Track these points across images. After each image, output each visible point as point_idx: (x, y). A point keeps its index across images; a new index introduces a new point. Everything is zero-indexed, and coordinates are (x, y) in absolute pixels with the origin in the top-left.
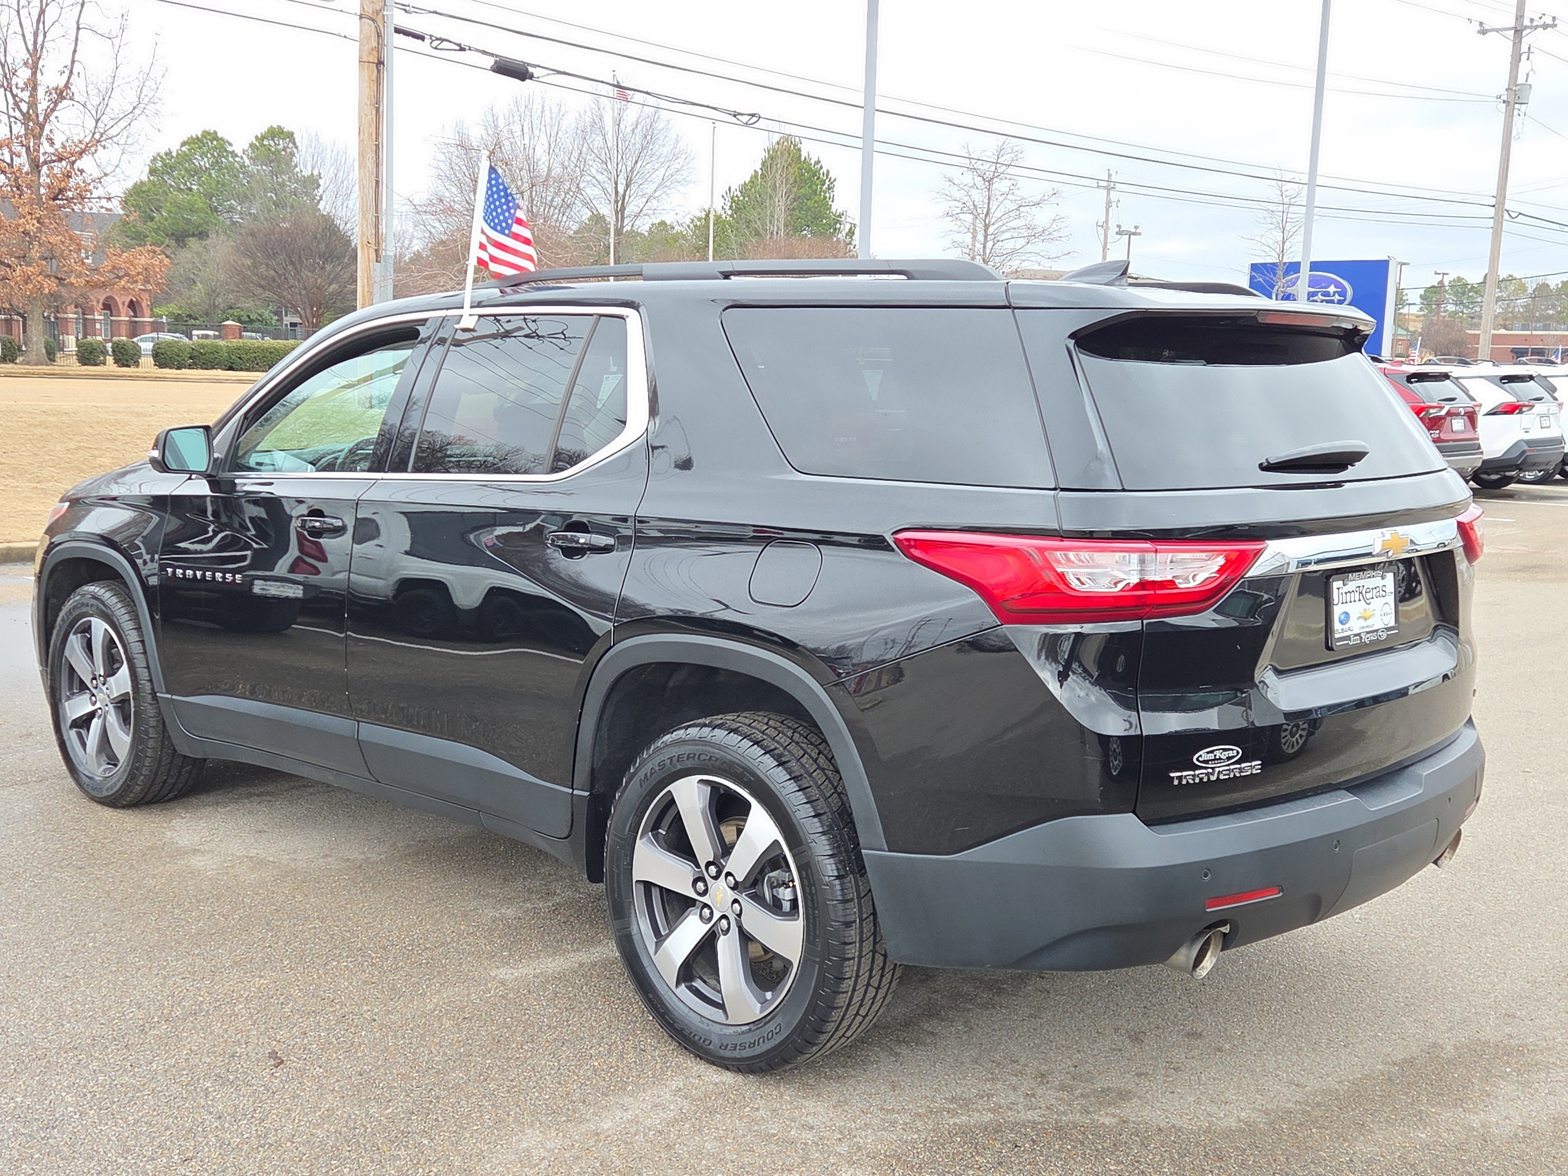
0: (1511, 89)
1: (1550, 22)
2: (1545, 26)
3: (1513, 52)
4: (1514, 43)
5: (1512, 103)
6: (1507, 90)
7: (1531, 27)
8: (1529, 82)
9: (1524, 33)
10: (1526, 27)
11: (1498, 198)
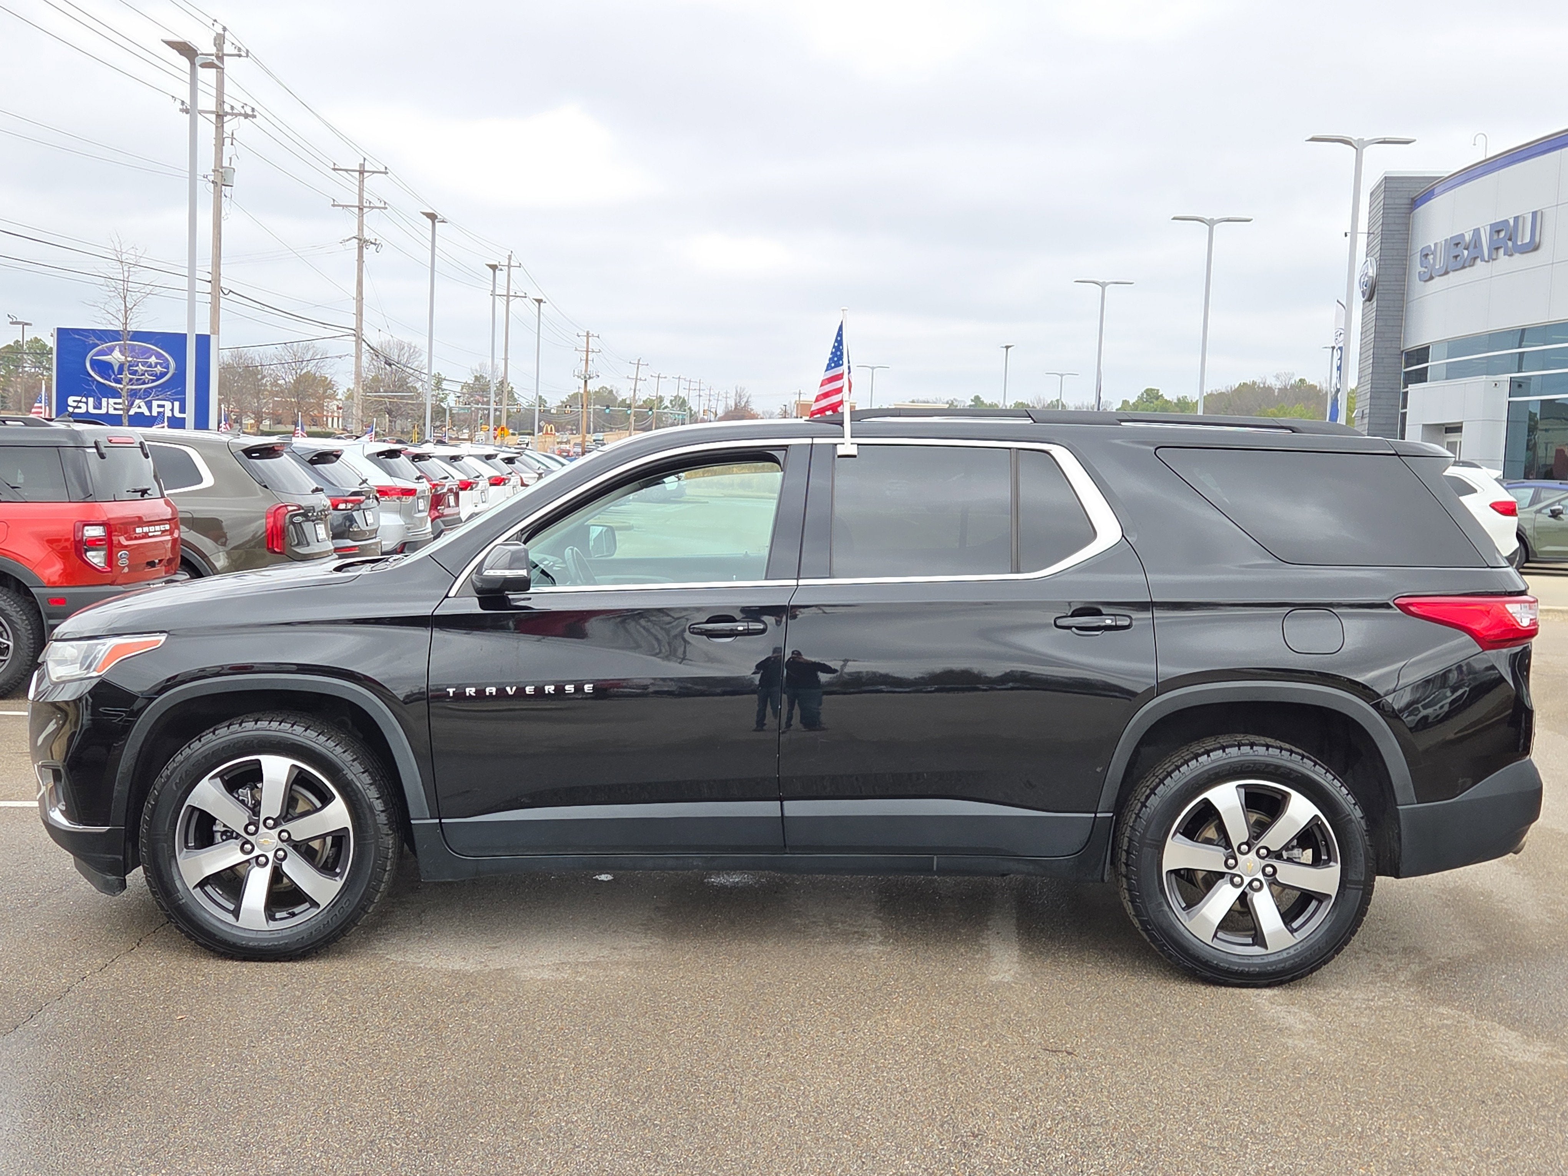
0: (218, 171)
1: (249, 112)
2: (246, 116)
3: (216, 135)
4: (217, 127)
5: (219, 184)
6: (214, 171)
7: (232, 114)
8: (233, 166)
9: (226, 119)
10: (227, 114)
11: (214, 273)
